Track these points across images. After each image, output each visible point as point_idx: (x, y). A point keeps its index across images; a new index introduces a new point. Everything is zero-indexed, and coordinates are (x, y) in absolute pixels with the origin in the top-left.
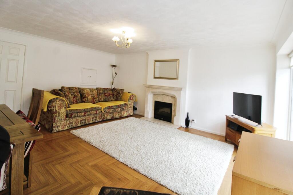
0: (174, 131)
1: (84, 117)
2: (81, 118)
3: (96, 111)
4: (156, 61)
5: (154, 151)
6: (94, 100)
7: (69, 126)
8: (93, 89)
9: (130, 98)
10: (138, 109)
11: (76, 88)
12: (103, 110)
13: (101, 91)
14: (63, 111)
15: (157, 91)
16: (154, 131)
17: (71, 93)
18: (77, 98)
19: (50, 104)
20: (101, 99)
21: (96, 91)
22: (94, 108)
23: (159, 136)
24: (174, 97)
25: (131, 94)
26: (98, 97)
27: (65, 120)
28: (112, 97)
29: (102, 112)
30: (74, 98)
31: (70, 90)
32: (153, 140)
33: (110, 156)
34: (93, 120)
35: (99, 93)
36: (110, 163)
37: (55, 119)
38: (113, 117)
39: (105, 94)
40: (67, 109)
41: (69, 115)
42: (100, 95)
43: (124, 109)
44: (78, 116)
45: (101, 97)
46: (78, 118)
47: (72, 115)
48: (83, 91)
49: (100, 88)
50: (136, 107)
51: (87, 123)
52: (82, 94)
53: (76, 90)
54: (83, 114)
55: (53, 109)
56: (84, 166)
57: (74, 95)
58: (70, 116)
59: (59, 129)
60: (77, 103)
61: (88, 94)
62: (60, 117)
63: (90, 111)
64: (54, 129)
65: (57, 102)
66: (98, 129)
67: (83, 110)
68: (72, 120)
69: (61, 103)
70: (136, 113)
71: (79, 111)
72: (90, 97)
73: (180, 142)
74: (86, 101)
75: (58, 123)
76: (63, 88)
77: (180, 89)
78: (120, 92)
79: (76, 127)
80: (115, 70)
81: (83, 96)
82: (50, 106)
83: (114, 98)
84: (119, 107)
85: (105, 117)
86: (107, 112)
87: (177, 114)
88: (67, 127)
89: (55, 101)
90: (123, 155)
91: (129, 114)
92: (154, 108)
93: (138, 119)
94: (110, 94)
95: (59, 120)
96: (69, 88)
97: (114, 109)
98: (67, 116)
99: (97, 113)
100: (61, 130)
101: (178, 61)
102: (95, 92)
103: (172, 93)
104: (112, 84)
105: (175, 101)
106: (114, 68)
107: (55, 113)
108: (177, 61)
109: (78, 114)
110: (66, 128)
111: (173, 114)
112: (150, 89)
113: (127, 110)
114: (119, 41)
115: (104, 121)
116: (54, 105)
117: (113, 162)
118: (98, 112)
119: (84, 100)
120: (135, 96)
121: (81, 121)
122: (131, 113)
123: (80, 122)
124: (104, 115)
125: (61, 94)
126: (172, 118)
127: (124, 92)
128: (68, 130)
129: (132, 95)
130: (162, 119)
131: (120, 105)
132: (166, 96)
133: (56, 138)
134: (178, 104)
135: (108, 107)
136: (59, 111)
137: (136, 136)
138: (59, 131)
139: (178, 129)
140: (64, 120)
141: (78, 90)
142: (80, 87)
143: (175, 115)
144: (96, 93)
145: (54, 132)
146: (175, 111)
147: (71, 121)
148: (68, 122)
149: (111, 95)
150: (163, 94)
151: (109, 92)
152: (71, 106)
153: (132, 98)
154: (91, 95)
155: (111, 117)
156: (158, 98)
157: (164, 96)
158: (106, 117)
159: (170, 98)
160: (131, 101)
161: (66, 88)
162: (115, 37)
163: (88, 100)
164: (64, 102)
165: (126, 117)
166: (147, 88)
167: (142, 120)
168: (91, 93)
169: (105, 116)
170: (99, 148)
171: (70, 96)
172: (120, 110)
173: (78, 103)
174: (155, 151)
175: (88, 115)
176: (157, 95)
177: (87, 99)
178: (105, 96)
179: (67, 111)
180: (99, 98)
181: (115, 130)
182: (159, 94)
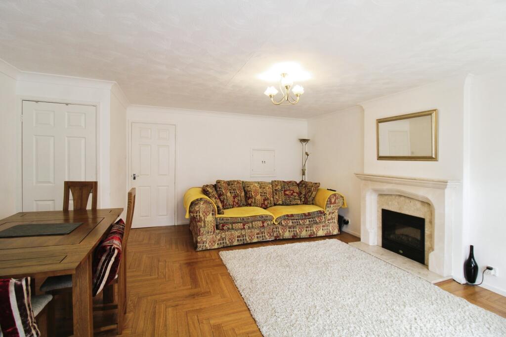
0: (422, 289)
1: (244, 231)
2: (239, 231)
3: (263, 223)
4: (380, 121)
5: (343, 330)
6: (266, 202)
7: (221, 244)
8: (265, 183)
9: (330, 200)
10: (350, 223)
11: (238, 182)
12: (276, 221)
13: (279, 187)
14: (210, 218)
15: (386, 187)
16: (368, 280)
17: (230, 190)
18: (240, 199)
19: (192, 208)
20: (278, 201)
21: (271, 186)
22: (259, 216)
23: (376, 294)
24: (427, 204)
25: (334, 192)
26: (273, 198)
27: (214, 233)
28: (297, 198)
29: (274, 224)
30: (234, 198)
31: (229, 185)
32: (354, 302)
33: (252, 315)
34: (257, 237)
35: (276, 190)
36: (244, 331)
37: (200, 231)
38: (294, 236)
39: (285, 191)
40: (218, 216)
41: (219, 226)
42: (276, 194)
43: (318, 221)
44: (233, 229)
45: (277, 197)
46: (233, 232)
47: (224, 227)
48: (249, 187)
49: (278, 181)
50: (346, 218)
51: (249, 242)
52: (247, 192)
53: (238, 185)
54: (241, 225)
55: (197, 216)
56: (202, 323)
57: (234, 194)
58: (221, 228)
59: (205, 246)
60: (239, 206)
61: (256, 192)
62: (206, 228)
63: (252, 222)
64: (199, 245)
65: (201, 206)
66: (259, 255)
67: (240, 219)
68: (223, 234)
69: (206, 207)
70: (346, 232)
71: (234, 221)
72: (259, 197)
73: (428, 326)
74: (252, 204)
75: (204, 237)
76: (218, 182)
77: (441, 185)
78: (312, 189)
79: (230, 246)
80: (307, 147)
81: (248, 195)
82: (192, 210)
83: (301, 200)
84: (306, 217)
85: (280, 234)
86: (283, 225)
87: (436, 247)
88: (218, 244)
89: (198, 203)
90: (273, 319)
91: (330, 232)
92: (380, 225)
93: (345, 244)
94: (294, 192)
95: (205, 232)
96: (229, 182)
97: (296, 220)
98: (217, 227)
99: (263, 226)
100: (209, 248)
101: (434, 115)
102: (267, 188)
103: (421, 193)
104: (304, 174)
105: (432, 213)
106: (304, 144)
107: (199, 221)
108: (431, 114)
109: (232, 225)
110: (216, 246)
111: (427, 244)
112: (369, 182)
113: (324, 224)
114: (278, 94)
115: (278, 241)
116: (197, 209)
117: (251, 329)
118: (265, 224)
119: (250, 201)
120: (341, 197)
121: (238, 237)
122: (334, 230)
123: (237, 239)
124: (278, 230)
125: (210, 193)
126: (426, 253)
127: (319, 188)
128: (219, 249)
129: (335, 195)
130: (401, 252)
131: (309, 214)
132: (407, 201)
133: (201, 260)
134: (437, 221)
135: (284, 216)
136: (204, 219)
137: (320, 284)
138: (205, 250)
139: (439, 284)
140: (212, 233)
141: (241, 185)
142: (245, 180)
143: (432, 249)
144: (269, 190)
145: (199, 250)
146: (431, 236)
147: (224, 236)
148: (218, 237)
149: (295, 194)
150: (400, 196)
151: (291, 188)
152: (225, 211)
153: (333, 201)
154: (261, 193)
155: (292, 234)
156: (390, 203)
157: (402, 199)
158: (282, 234)
159: (419, 205)
160: (332, 206)
161: (223, 182)
162: (268, 88)
163: (255, 203)
164: (211, 205)
165: (323, 236)
166: (363, 181)
167: (351, 249)
168: (260, 190)
169: (281, 232)
170: (242, 294)
171: (229, 194)
172: (308, 223)
173: (241, 206)
174: (345, 331)
175: (249, 228)
176: (386, 197)
177: (253, 201)
178: (285, 194)
179: (216, 219)
180: (275, 199)
181: (287, 261)
182: (391, 195)
